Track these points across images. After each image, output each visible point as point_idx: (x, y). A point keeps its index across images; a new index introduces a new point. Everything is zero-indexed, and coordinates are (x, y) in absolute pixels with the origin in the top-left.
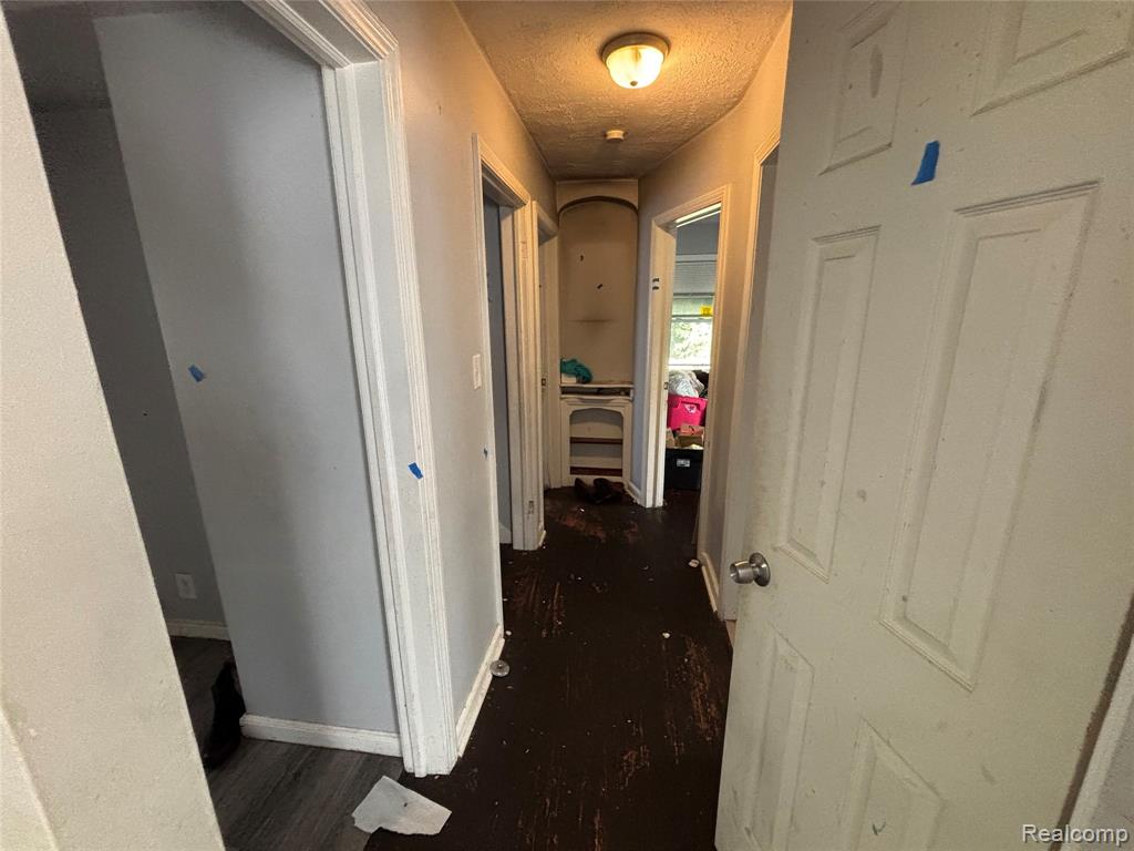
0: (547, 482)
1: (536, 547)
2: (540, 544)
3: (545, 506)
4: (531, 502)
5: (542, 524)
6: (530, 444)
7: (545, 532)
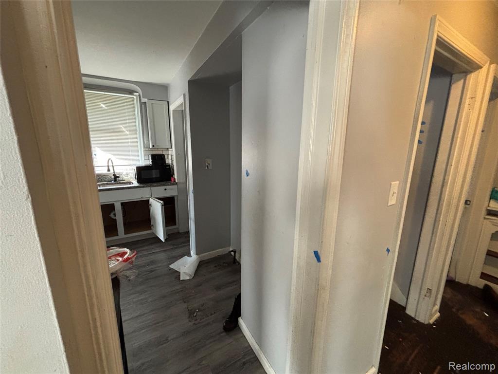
0: (452, 275)
1: (426, 323)
2: (431, 322)
3: (444, 292)
4: (429, 290)
5: (437, 307)
6: (440, 248)
7: (438, 314)
